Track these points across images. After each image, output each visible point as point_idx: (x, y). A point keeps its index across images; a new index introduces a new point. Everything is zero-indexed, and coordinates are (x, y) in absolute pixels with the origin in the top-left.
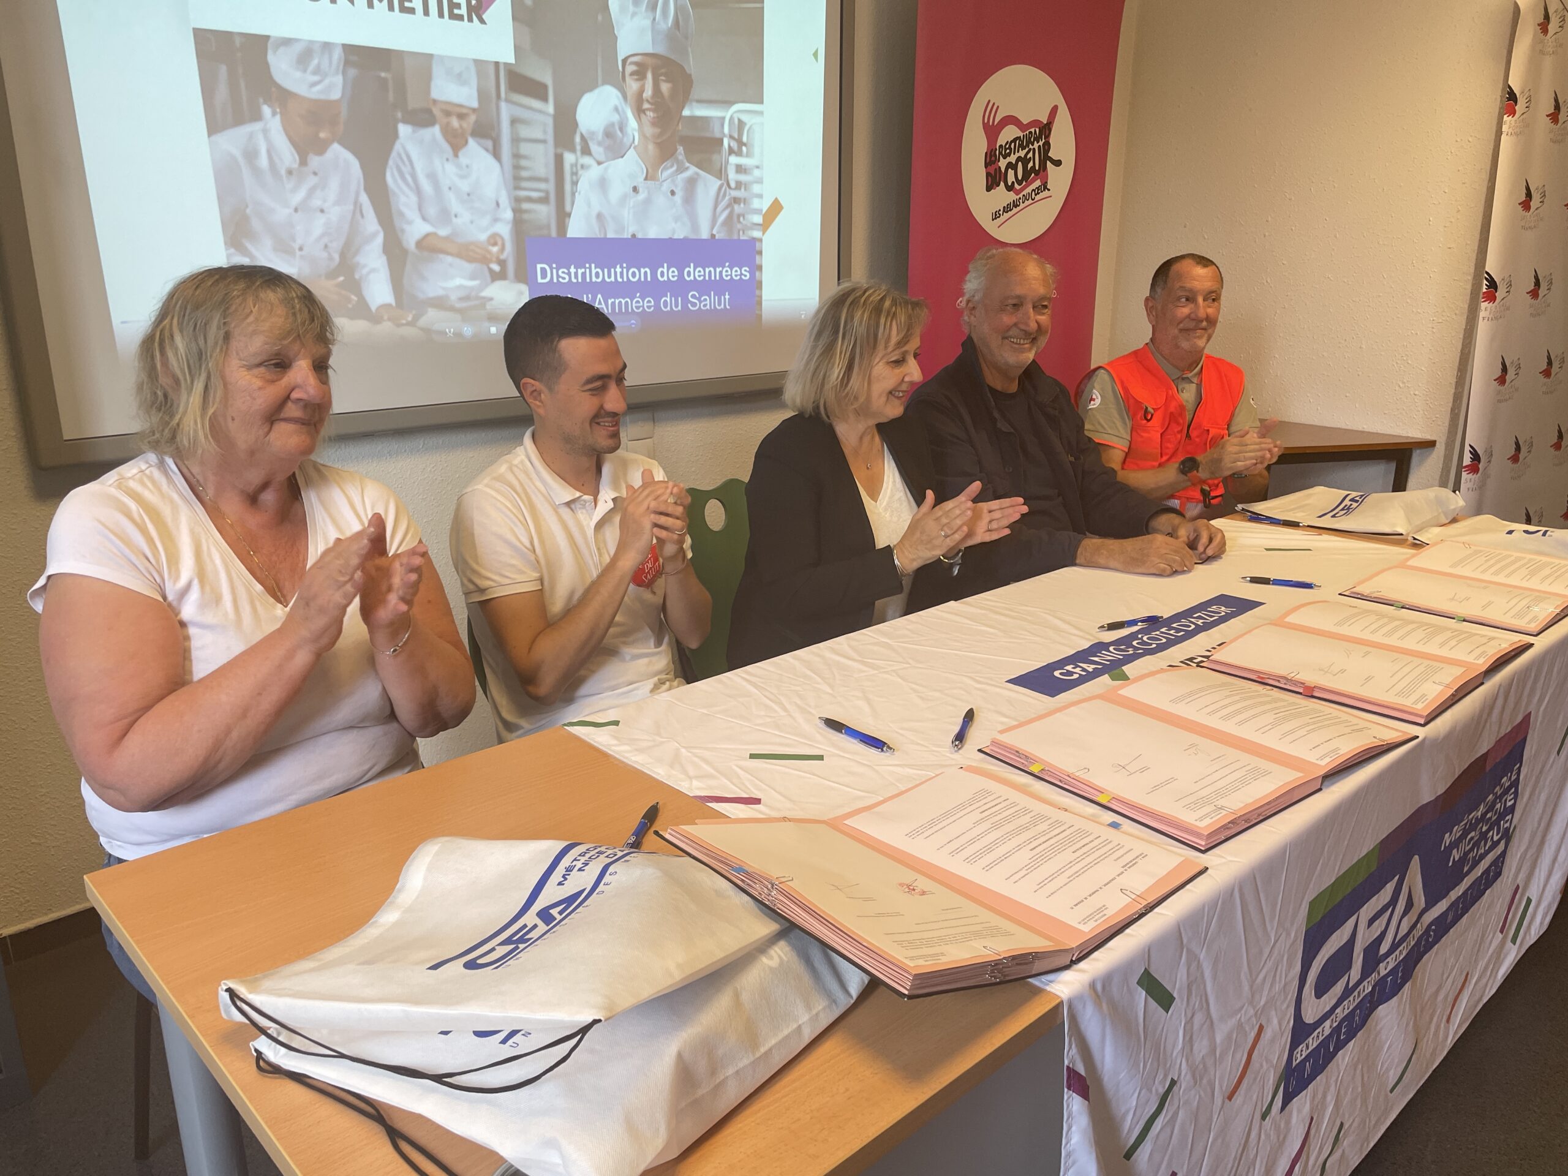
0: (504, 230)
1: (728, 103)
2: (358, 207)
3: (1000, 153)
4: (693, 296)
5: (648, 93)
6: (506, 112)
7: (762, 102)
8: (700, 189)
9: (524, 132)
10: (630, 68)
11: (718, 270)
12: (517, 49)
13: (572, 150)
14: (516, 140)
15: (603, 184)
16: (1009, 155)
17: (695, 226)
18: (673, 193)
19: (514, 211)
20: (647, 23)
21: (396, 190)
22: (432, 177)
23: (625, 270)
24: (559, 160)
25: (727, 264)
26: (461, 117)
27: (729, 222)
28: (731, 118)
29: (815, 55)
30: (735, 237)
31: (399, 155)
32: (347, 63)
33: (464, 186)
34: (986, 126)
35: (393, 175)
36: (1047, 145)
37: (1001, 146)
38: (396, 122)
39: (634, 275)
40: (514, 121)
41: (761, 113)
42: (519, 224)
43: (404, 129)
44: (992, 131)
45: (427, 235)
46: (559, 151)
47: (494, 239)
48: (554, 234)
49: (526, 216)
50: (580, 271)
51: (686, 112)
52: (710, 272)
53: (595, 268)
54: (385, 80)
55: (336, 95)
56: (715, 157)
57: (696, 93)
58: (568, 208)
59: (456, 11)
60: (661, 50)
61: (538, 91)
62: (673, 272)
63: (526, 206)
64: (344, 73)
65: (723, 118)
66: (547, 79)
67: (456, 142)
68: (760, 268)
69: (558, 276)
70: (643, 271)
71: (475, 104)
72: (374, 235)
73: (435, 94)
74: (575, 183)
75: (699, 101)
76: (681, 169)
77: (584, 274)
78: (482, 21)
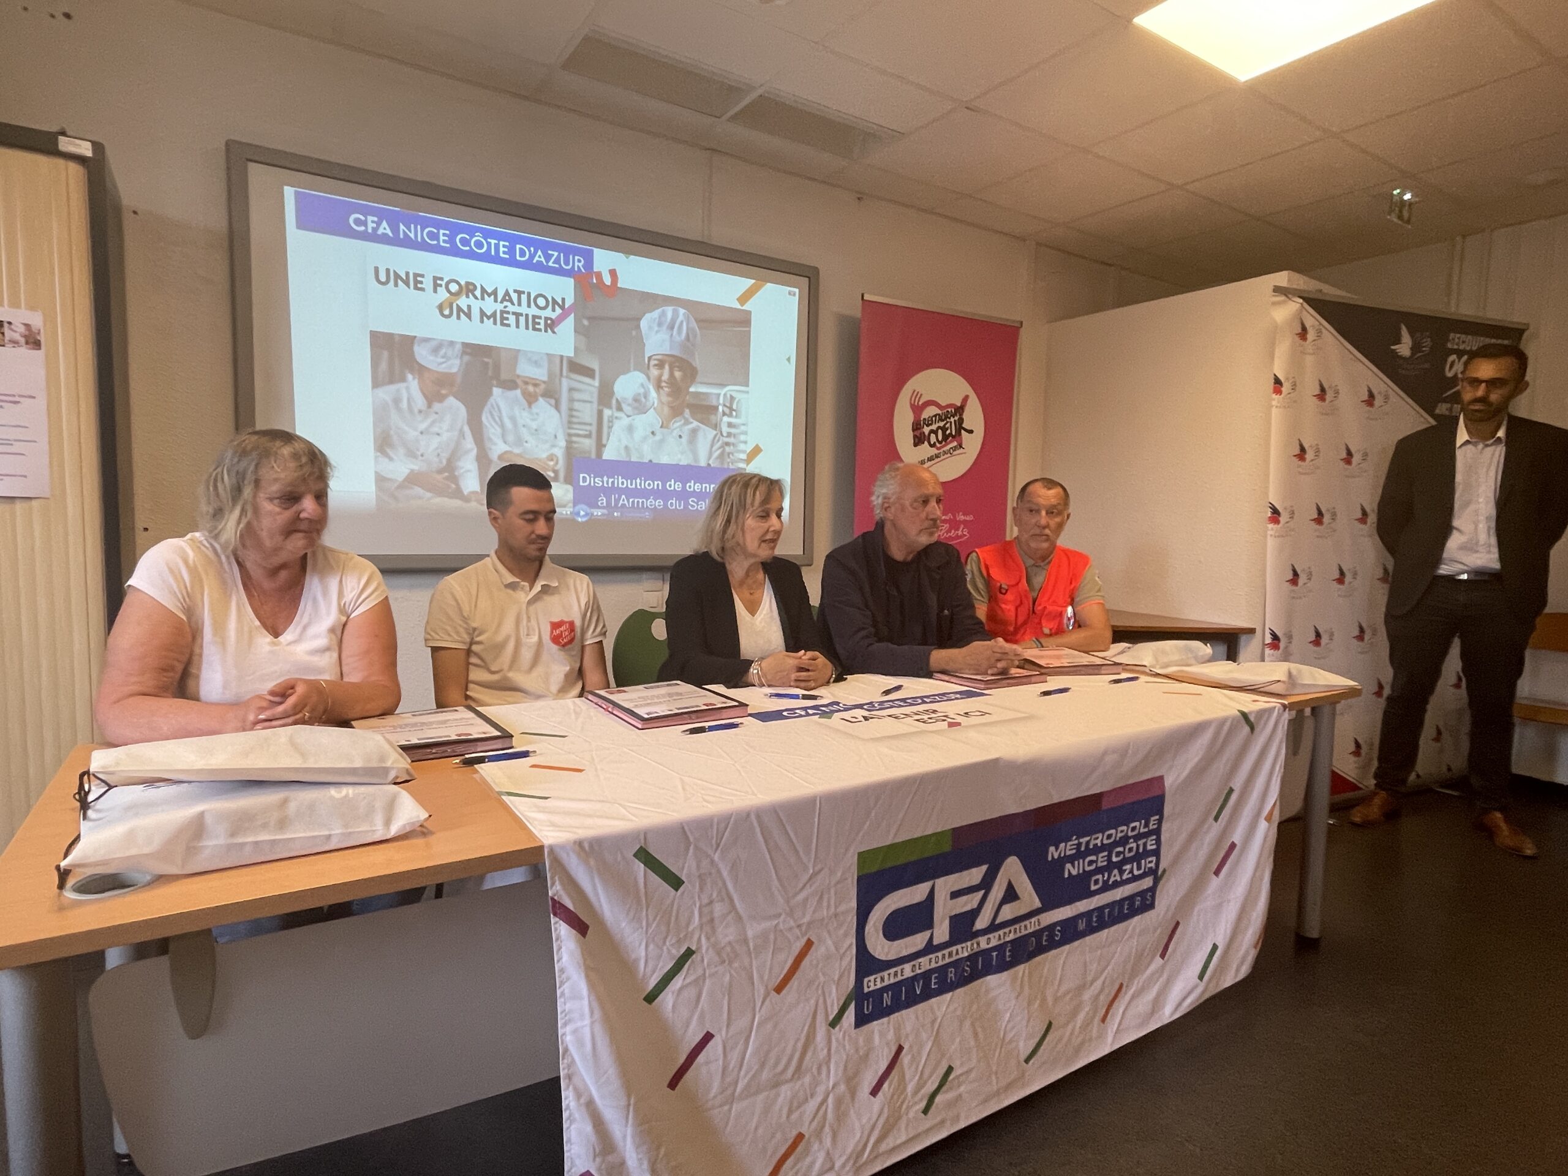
0: (559, 452)
1: (723, 385)
2: (462, 434)
3: (924, 423)
4: (693, 501)
5: (665, 377)
6: (565, 383)
7: (747, 385)
8: (700, 435)
9: (576, 395)
10: (653, 362)
12: (576, 349)
13: (610, 407)
14: (571, 400)
15: (630, 429)
16: (931, 424)
17: (696, 459)
18: (680, 437)
19: (567, 441)
20: (667, 337)
21: (487, 424)
22: (513, 419)
23: (643, 482)
24: (600, 414)
26: (535, 385)
27: (721, 456)
28: (725, 395)
29: (789, 360)
30: (726, 466)
31: (492, 406)
32: (464, 353)
33: (534, 425)
34: (913, 406)
35: (487, 418)
36: (961, 420)
37: (924, 419)
38: (493, 386)
39: (649, 485)
40: (571, 390)
41: (747, 392)
43: (496, 391)
44: (917, 409)
45: (506, 452)
46: (601, 408)
47: (551, 457)
48: (593, 456)
49: (575, 445)
50: (611, 480)
51: (692, 389)
53: (622, 479)
54: (487, 364)
55: (454, 370)
56: (713, 417)
57: (699, 378)
58: (604, 442)
59: (537, 326)
60: (676, 353)
61: (589, 373)
62: (678, 485)
63: (574, 439)
64: (461, 358)
65: (719, 395)
66: (595, 365)
67: (531, 399)
69: (594, 482)
70: (656, 483)
71: (545, 378)
72: (472, 449)
73: (519, 372)
74: (610, 427)
75: (701, 383)
76: (687, 422)
77: (613, 483)
78: (554, 332)
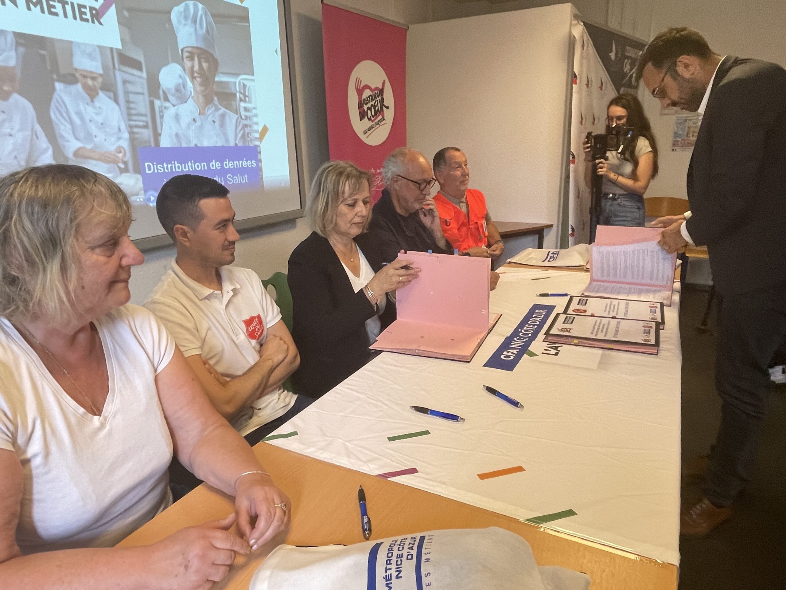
0: (125, 144)
1: (237, 75)
2: (34, 133)
3: (364, 103)
4: (229, 177)
5: (196, 68)
6: (119, 77)
7: (253, 74)
8: (227, 118)
9: (130, 88)
10: (186, 54)
11: (241, 162)
12: (122, 41)
13: (159, 98)
14: (127, 93)
15: (177, 117)
16: (368, 103)
17: (227, 140)
18: (214, 122)
19: (130, 133)
20: (192, 30)
21: (58, 122)
22: (79, 114)
23: (193, 164)
24: (152, 104)
25: (245, 159)
26: (93, 79)
27: (243, 136)
28: (239, 82)
29: (276, 51)
30: (247, 144)
31: (57, 101)
32: (18, 44)
33: (100, 119)
34: (357, 89)
35: (55, 114)
36: (382, 99)
37: (364, 99)
38: (53, 81)
39: (198, 166)
40: (125, 82)
41: (254, 80)
42: (133, 140)
43: (59, 86)
44: (360, 92)
45: (79, 149)
46: (152, 99)
47: (119, 150)
48: (153, 144)
49: (136, 136)
50: (169, 166)
51: (217, 79)
52: (237, 164)
53: (177, 163)
54: (43, 56)
55: (12, 63)
56: (233, 103)
57: (221, 69)
58: (159, 131)
59: (84, 17)
60: (201, 45)
61: (136, 65)
62: (218, 164)
63: (135, 130)
64: (16, 50)
65: (235, 83)
66: (141, 59)
67: (92, 93)
68: (260, 161)
69: (158, 169)
70: (202, 164)
71: (101, 72)
72: (46, 150)
73: (76, 65)
74: (162, 117)
75: (222, 73)
76: (217, 109)
77: (171, 167)
78: (101, 23)
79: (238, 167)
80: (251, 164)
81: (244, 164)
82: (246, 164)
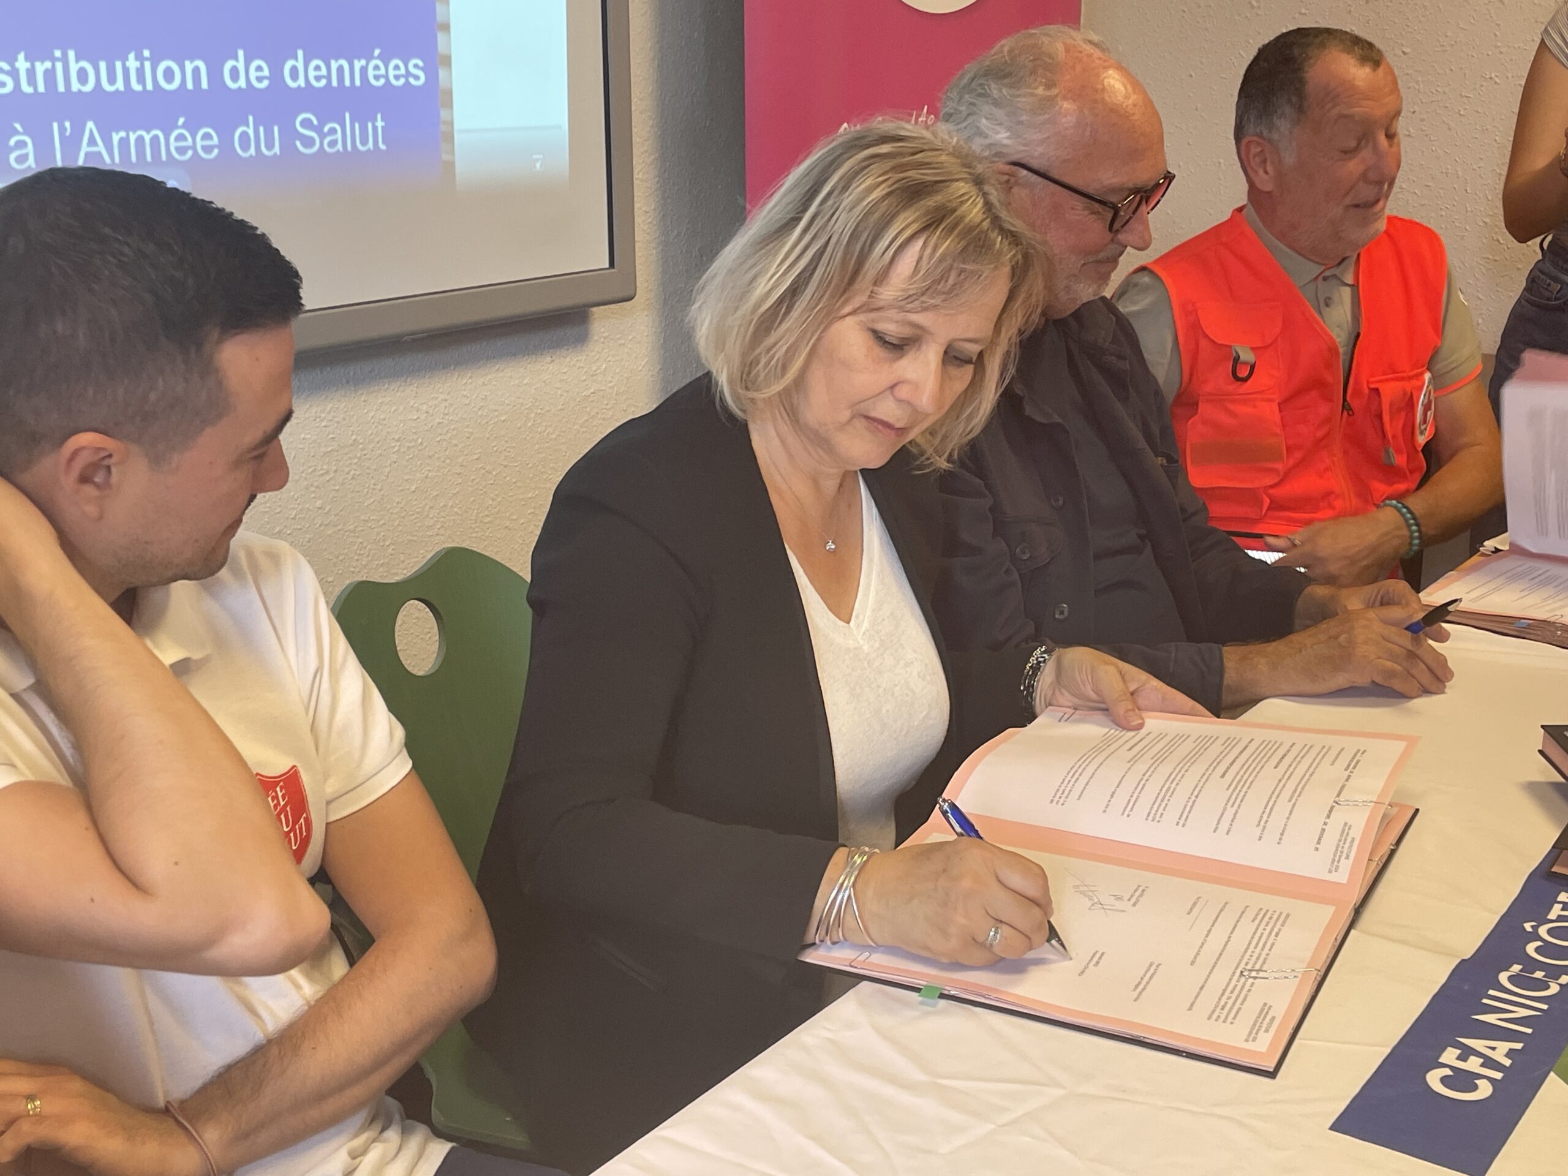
4: (306, 123)
11: (358, 64)
23: (147, 64)
25: (377, 52)
39: (169, 75)
50: (41, 68)
52: (340, 69)
53: (77, 60)
62: (259, 68)
68: (447, 61)
70: (189, 66)
77: (50, 75)
79: (347, 83)
80: (403, 71)
81: (371, 73)
82: (382, 71)
